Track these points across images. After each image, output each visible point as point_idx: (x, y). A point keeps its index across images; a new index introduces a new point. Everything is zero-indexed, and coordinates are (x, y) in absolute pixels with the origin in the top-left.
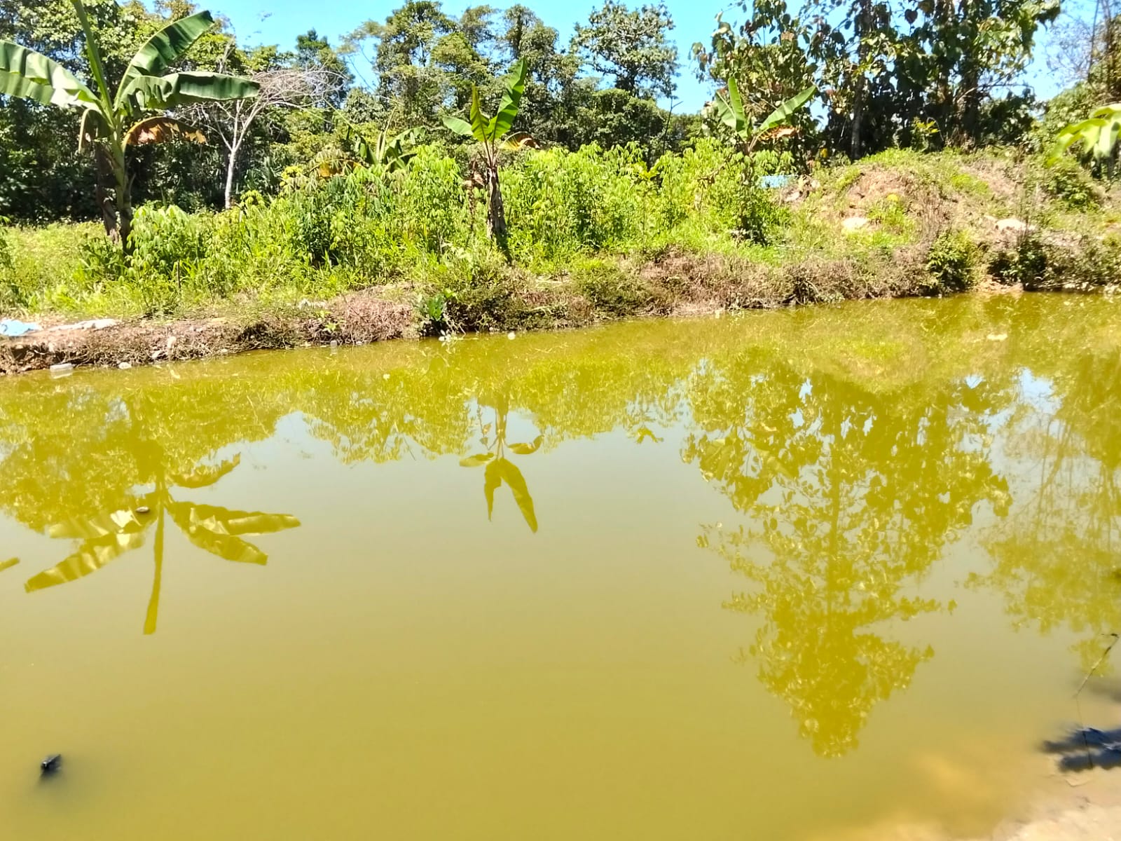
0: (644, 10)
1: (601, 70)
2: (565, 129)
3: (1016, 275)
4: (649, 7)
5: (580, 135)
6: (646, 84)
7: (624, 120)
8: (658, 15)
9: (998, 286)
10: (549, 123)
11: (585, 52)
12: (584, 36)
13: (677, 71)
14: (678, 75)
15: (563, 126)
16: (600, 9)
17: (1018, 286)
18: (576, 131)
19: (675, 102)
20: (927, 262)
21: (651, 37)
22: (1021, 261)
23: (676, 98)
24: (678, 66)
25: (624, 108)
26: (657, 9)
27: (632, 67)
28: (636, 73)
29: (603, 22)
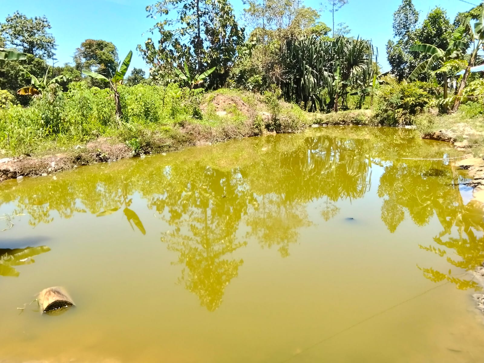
0: (36, 19)
1: (15, 44)
2: (4, 72)
3: (273, 129)
4: (38, 18)
5: (12, 75)
6: (40, 52)
7: (33, 68)
8: (43, 21)
9: (268, 132)
11: (7, 35)
12: (4, 28)
13: (55, 47)
14: (55, 49)
15: (3, 70)
16: (12, 16)
17: (275, 132)
18: (10, 73)
19: (55, 61)
20: (254, 125)
21: (39, 31)
22: (275, 124)
23: (56, 59)
24: (56, 45)
25: (32, 62)
26: (43, 19)
27: (32, 44)
28: (34, 47)
29: (14, 22)
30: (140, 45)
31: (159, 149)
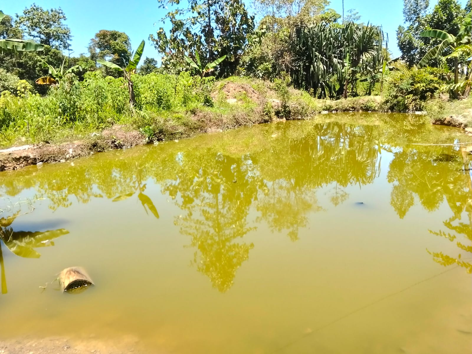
0: (52, 11)
1: (32, 36)
2: (22, 62)
3: (283, 116)
4: (54, 10)
5: (30, 65)
6: (56, 43)
7: (50, 59)
8: (59, 13)
9: (278, 119)
10: (14, 59)
11: (24, 27)
12: (22, 20)
13: (70, 38)
14: (71, 40)
15: (21, 61)
16: (29, 8)
18: (28, 63)
19: (71, 52)
20: (264, 112)
21: (55, 22)
22: (284, 111)
23: (72, 50)
24: (71, 36)
25: (49, 53)
26: (58, 11)
27: (48, 35)
28: (51, 38)
29: (31, 14)
30: (152, 35)
31: (172, 136)
